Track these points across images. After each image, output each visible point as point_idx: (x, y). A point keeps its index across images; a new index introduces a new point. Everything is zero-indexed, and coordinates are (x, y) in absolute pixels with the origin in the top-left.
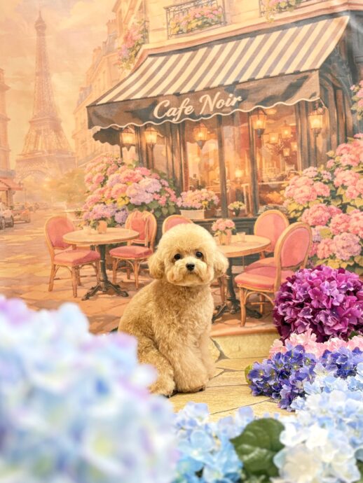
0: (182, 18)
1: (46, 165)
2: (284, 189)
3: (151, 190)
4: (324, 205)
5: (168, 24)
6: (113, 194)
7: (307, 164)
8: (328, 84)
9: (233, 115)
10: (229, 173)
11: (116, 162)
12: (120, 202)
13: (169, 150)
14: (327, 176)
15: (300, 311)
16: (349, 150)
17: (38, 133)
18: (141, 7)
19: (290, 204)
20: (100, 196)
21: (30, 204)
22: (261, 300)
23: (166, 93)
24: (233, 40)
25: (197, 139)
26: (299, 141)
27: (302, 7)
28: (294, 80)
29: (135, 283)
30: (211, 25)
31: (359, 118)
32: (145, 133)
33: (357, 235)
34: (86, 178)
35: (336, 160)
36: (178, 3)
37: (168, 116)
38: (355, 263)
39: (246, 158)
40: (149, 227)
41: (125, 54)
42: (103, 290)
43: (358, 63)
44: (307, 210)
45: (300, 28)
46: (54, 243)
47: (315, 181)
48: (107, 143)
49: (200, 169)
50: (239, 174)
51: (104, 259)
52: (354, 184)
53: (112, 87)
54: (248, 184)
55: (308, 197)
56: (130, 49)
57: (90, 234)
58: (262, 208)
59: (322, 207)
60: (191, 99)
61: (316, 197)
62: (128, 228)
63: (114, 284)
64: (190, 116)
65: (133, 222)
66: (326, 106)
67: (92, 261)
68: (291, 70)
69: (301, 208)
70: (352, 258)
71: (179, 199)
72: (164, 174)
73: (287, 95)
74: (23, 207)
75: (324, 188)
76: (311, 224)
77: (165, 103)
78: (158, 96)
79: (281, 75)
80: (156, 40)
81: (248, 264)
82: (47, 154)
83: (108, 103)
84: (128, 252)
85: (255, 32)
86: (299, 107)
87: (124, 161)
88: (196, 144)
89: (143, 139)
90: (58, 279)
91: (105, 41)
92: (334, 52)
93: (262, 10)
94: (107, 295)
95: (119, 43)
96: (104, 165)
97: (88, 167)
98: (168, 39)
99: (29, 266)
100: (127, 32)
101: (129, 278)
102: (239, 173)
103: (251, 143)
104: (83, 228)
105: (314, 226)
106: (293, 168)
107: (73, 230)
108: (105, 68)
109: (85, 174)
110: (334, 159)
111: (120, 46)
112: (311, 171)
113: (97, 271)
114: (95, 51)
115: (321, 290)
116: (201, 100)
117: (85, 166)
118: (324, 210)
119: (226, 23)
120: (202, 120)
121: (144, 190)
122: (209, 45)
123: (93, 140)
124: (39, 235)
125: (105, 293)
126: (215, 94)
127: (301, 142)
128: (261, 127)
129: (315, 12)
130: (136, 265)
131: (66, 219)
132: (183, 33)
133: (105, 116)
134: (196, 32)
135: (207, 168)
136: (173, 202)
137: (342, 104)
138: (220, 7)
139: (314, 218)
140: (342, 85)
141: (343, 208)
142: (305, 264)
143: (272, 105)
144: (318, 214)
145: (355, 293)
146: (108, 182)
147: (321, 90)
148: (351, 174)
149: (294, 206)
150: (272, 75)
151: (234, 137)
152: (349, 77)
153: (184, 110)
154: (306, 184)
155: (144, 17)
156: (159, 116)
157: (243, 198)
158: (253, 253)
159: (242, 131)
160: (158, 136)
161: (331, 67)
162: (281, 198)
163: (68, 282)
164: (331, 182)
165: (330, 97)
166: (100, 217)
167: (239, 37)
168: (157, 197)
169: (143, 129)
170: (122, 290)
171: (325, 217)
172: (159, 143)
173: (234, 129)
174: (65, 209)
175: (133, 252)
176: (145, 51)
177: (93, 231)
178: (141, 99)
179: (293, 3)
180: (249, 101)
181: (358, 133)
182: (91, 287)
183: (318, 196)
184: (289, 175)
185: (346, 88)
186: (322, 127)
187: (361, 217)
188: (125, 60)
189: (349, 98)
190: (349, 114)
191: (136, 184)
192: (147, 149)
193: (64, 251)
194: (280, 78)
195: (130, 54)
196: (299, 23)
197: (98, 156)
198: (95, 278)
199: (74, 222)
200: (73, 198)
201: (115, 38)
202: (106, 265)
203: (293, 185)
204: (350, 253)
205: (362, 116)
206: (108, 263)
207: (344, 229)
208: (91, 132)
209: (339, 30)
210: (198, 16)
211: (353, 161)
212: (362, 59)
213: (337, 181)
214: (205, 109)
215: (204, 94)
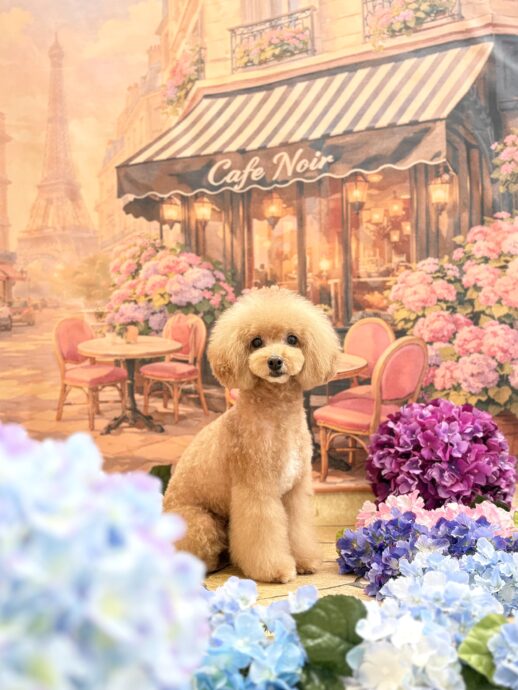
0: (253, 45)
1: (59, 246)
2: (390, 288)
3: (201, 285)
4: (446, 313)
5: (233, 52)
6: (147, 290)
7: (425, 253)
8: (458, 140)
9: (320, 181)
10: (311, 264)
11: (153, 245)
12: (157, 301)
13: (227, 229)
14: (453, 272)
15: (404, 463)
16: (485, 235)
17: (49, 201)
18: (195, 29)
19: (398, 310)
20: (130, 292)
21: (35, 299)
22: (350, 445)
23: (227, 150)
24: (324, 76)
25: (268, 215)
26: (413, 221)
27: (425, 30)
28: (409, 133)
29: (173, 414)
30: (293, 54)
31: (502, 189)
32: (196, 204)
33: (493, 358)
34: (112, 266)
35: (467, 248)
36: (248, 21)
37: (229, 181)
38: (489, 397)
39: (337, 243)
40: (195, 337)
41: (172, 94)
42: (131, 421)
43: (503, 110)
44: (421, 320)
45: (420, 59)
46: (65, 355)
47: (435, 278)
48: (142, 218)
49: (270, 256)
50: (325, 265)
51: (133, 380)
52: (492, 284)
53: (151, 141)
54: (337, 281)
55: (424, 301)
56: (178, 87)
58: (356, 315)
59: (444, 316)
60: (261, 158)
61: (435, 302)
62: (167, 337)
63: (145, 414)
64: (258, 182)
65: (173, 329)
66: (455, 171)
67: (117, 381)
68: (405, 119)
69: (413, 317)
70: (486, 390)
72: (220, 263)
73: (399, 154)
74: (25, 305)
75: (448, 289)
76: (426, 339)
77: (224, 164)
78: (217, 153)
79: (392, 126)
80: (217, 75)
81: (333, 394)
82: (60, 232)
83: (145, 163)
84: (165, 370)
85: (356, 64)
86: (415, 172)
87: (164, 244)
88: (266, 222)
89: (192, 213)
91: (144, 74)
92: (468, 94)
93: (367, 33)
94: (135, 430)
95: (164, 78)
96: (137, 248)
97: (115, 250)
98: (233, 73)
99: (31, 385)
100: (175, 63)
101: (165, 406)
102: (325, 263)
103: (344, 223)
104: (104, 336)
105: (431, 343)
106: (404, 258)
107: (92, 338)
108: (143, 114)
109: (110, 261)
110: (463, 247)
111: (165, 83)
112: (430, 264)
113: (122, 395)
114: (130, 88)
115: (436, 434)
116: (275, 160)
117: (111, 250)
118: (446, 320)
119: (315, 51)
120: (275, 189)
121: (191, 285)
122: (290, 82)
123: (123, 213)
124: (46, 342)
125: (132, 426)
126: (294, 153)
127: (417, 220)
128: (360, 200)
129: (444, 36)
130: (176, 390)
131: (82, 321)
132: (253, 65)
133: (141, 181)
134: (271, 64)
135: (280, 257)
136: (230, 302)
137: (478, 169)
138: (307, 28)
139: (432, 331)
140: (475, 138)
141: (475, 318)
142: (416, 397)
143: (377, 168)
144: (437, 325)
145: (484, 440)
146: (142, 273)
147: (448, 152)
148: (488, 269)
149: (403, 314)
150: (378, 125)
151: (320, 214)
152: (489, 131)
153: (250, 173)
154: (421, 282)
155: (199, 43)
156: (216, 181)
157: (330, 300)
158: (341, 378)
159: (332, 205)
160: (213, 210)
161: (463, 116)
162: (385, 302)
163: (83, 409)
164: (458, 281)
165: (460, 159)
166: (130, 321)
167: (332, 72)
168: (208, 295)
169: (192, 200)
170: (156, 423)
171: (448, 331)
172: (213, 220)
173: (320, 203)
174: (82, 308)
175: (172, 371)
176: (199, 90)
177: (119, 339)
178: (192, 157)
179: (412, 24)
180: (343, 163)
181: (500, 211)
182: (113, 417)
183: (439, 300)
184: (398, 269)
185: (484, 145)
186: (447, 200)
187: (500, 332)
188: (171, 102)
189: (489, 160)
190: (487, 183)
191: (180, 276)
192: (197, 228)
193: (79, 366)
194: (389, 130)
195: (178, 94)
196: (419, 53)
197: (129, 236)
198: (119, 405)
199: (92, 326)
200: (93, 293)
201: (158, 71)
202: (135, 388)
203: (402, 282)
204: (483, 383)
205: (507, 187)
206: (137, 384)
207: (474, 348)
208: (121, 203)
209: (478, 62)
210: (275, 41)
211: (491, 251)
212: (511, 105)
213: (467, 280)
214: (281, 172)
215: (280, 152)
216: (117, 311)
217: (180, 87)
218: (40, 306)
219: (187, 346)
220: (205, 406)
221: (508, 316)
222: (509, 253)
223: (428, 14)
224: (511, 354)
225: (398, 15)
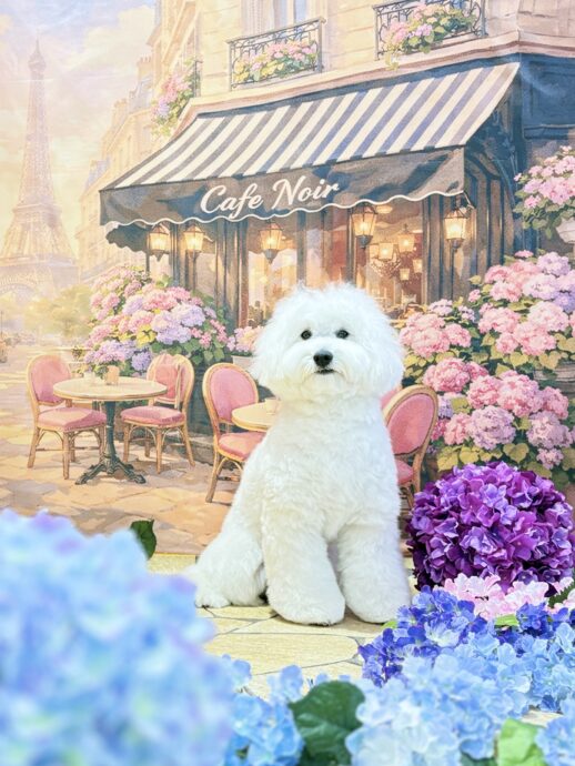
0: (254, 59)
1: (35, 277)
3: (189, 322)
4: (459, 361)
5: (232, 66)
6: (131, 326)
7: (437, 294)
8: (477, 169)
9: (323, 212)
11: (138, 277)
12: (141, 338)
13: (220, 263)
14: (468, 316)
15: (439, 524)
16: (505, 275)
17: (26, 227)
18: (191, 40)
20: (113, 328)
21: (8, 334)
23: (222, 175)
24: (332, 96)
25: (265, 248)
26: (426, 257)
27: (444, 47)
28: (424, 161)
29: (157, 463)
30: (298, 71)
31: (525, 226)
32: (186, 234)
33: (510, 411)
34: (92, 299)
35: (485, 290)
36: (250, 33)
37: (223, 209)
38: (504, 454)
40: (182, 380)
41: (163, 111)
42: (108, 470)
44: (431, 368)
45: (438, 80)
46: (39, 394)
47: (447, 321)
48: (127, 248)
49: (266, 293)
51: (112, 425)
52: (511, 330)
53: (139, 163)
55: (435, 347)
56: (170, 104)
57: (94, 385)
59: (456, 364)
60: (259, 185)
61: (448, 348)
62: (150, 379)
63: (124, 462)
64: (255, 211)
65: (158, 371)
66: (473, 204)
67: (95, 426)
68: (420, 145)
69: (422, 364)
70: (501, 446)
71: (232, 338)
72: (211, 299)
73: (412, 184)
75: (462, 334)
76: (437, 390)
77: (219, 190)
78: (209, 179)
79: (405, 152)
80: (215, 91)
82: (37, 261)
83: (131, 187)
84: (146, 415)
85: (368, 83)
86: (429, 204)
87: (151, 277)
88: (263, 255)
89: (182, 244)
90: (43, 450)
91: (133, 90)
92: (490, 119)
93: (380, 49)
94: (113, 479)
95: (155, 94)
96: (121, 281)
97: (96, 281)
98: (231, 90)
100: (167, 77)
101: (147, 455)
103: (349, 258)
104: (83, 376)
105: (442, 393)
106: (414, 299)
107: (69, 378)
108: (131, 132)
109: (91, 294)
110: (480, 288)
111: (156, 99)
112: (443, 306)
113: (100, 442)
114: (117, 104)
116: (275, 188)
117: (93, 282)
118: (459, 368)
119: (323, 67)
120: (274, 218)
121: (179, 322)
122: (295, 101)
123: (107, 242)
124: (18, 381)
125: (110, 475)
126: (297, 180)
127: (429, 260)
128: (367, 233)
129: (465, 54)
130: (159, 436)
131: (59, 359)
132: (255, 81)
133: (127, 207)
134: (273, 80)
135: (278, 293)
136: (221, 342)
137: (499, 203)
138: (314, 42)
139: (443, 380)
140: (497, 169)
141: (491, 367)
142: (423, 451)
143: (387, 199)
144: (449, 373)
146: (125, 308)
147: (465, 180)
148: (507, 314)
149: (413, 360)
150: (389, 151)
151: (323, 247)
152: (513, 160)
153: (247, 201)
154: (433, 326)
155: (194, 55)
156: (208, 209)
159: (337, 238)
160: (205, 240)
161: (484, 144)
163: (56, 455)
164: (473, 325)
165: (480, 191)
166: (110, 360)
167: (341, 91)
168: (197, 334)
169: (182, 229)
170: (137, 473)
171: (461, 380)
172: (205, 251)
173: (323, 235)
174: (59, 345)
175: (155, 416)
176: (193, 108)
177: (98, 380)
178: (183, 182)
179: (430, 40)
180: (349, 192)
181: (522, 250)
182: (90, 465)
183: (452, 346)
184: (407, 311)
185: (507, 177)
186: (464, 236)
187: (519, 383)
188: (162, 121)
189: (511, 192)
190: (509, 218)
191: (167, 312)
192: (187, 257)
193: (54, 408)
194: (402, 157)
195: (170, 112)
196: (438, 72)
197: (113, 267)
198: (98, 451)
199: (70, 365)
200: (71, 329)
201: (149, 86)
202: (114, 434)
203: (412, 325)
204: (497, 438)
205: (531, 223)
206: (117, 430)
207: (490, 400)
208: (105, 230)
209: (502, 84)
210: (278, 55)
211: (510, 293)
212: (537, 133)
213: (484, 325)
214: (281, 201)
215: (280, 179)
216: (97, 349)
217: (172, 105)
218: (13, 341)
219: (173, 389)
220: (190, 453)
221: (527, 365)
222: (530, 296)
223: (448, 30)
224: (530, 408)
225: (415, 30)
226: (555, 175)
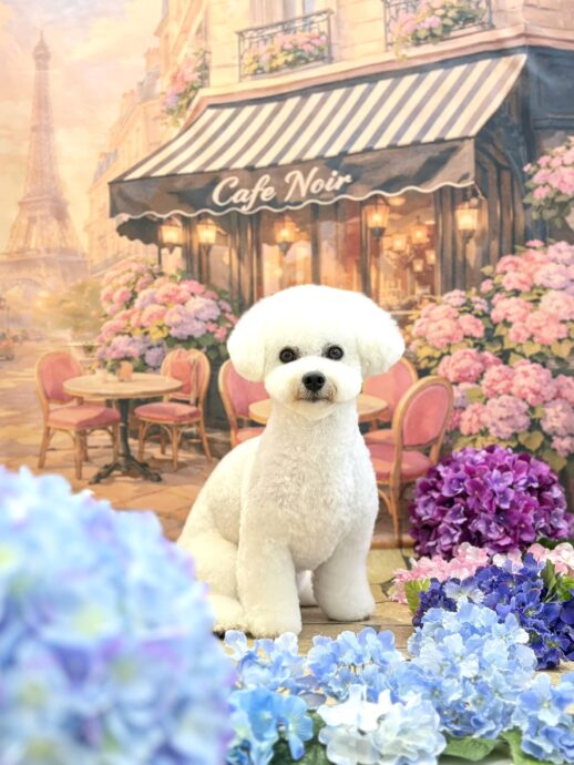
0: (263, 50)
1: (43, 271)
2: (412, 322)
3: (204, 316)
4: (473, 351)
5: (241, 57)
6: (144, 321)
7: (451, 284)
8: (487, 160)
9: (337, 204)
11: (150, 271)
12: (154, 333)
13: (234, 255)
14: (480, 306)
16: (516, 265)
17: (32, 220)
18: (199, 31)
19: (421, 347)
20: (124, 323)
21: (15, 330)
23: (233, 167)
24: (341, 87)
25: (279, 240)
26: (439, 248)
27: (453, 38)
28: (435, 152)
29: (172, 461)
30: (307, 62)
31: (535, 216)
32: (199, 226)
33: (524, 400)
34: (103, 293)
35: (497, 280)
36: (258, 24)
37: (235, 201)
38: (520, 443)
39: (355, 273)
40: (197, 375)
41: (172, 102)
42: (123, 469)
43: (536, 128)
44: (446, 358)
45: (447, 71)
46: (49, 392)
47: (461, 312)
48: (138, 241)
49: (281, 285)
51: (125, 422)
53: (149, 154)
55: (449, 337)
56: (179, 95)
57: (106, 382)
59: (470, 354)
60: (271, 176)
61: (461, 338)
62: (165, 374)
63: (140, 460)
64: (269, 203)
65: (173, 366)
66: (484, 194)
67: (108, 424)
68: (430, 137)
69: (437, 355)
70: (515, 435)
72: (226, 293)
73: (423, 176)
74: (3, 336)
75: (475, 324)
76: (452, 379)
77: (231, 182)
78: (222, 170)
79: (416, 144)
80: (224, 82)
82: (44, 255)
83: (141, 179)
84: (163, 411)
85: (377, 74)
86: (441, 196)
87: (164, 270)
88: (276, 248)
89: (194, 236)
90: (53, 449)
91: (140, 80)
92: (500, 110)
93: (389, 41)
94: (128, 478)
95: (163, 85)
96: (132, 275)
97: (107, 275)
98: (240, 81)
99: (10, 428)
100: (175, 69)
101: (163, 452)
103: (363, 250)
104: (94, 372)
105: (456, 384)
106: (428, 290)
107: (80, 375)
108: (140, 123)
109: (101, 288)
110: (493, 279)
111: (164, 90)
112: (456, 297)
113: (114, 439)
114: (125, 95)
116: (287, 179)
117: (102, 276)
118: (473, 358)
119: (332, 58)
120: (288, 211)
121: (193, 315)
122: (305, 93)
123: (117, 235)
124: (27, 379)
125: (124, 474)
127: (442, 251)
128: (380, 225)
129: (473, 46)
130: (175, 432)
131: (69, 356)
132: (263, 72)
133: (137, 199)
134: (283, 71)
137: (509, 193)
138: (322, 33)
139: (457, 370)
140: (507, 159)
141: (504, 357)
142: (440, 442)
143: (399, 190)
144: (464, 364)
146: (137, 303)
147: (476, 170)
148: (518, 303)
149: (427, 351)
150: (401, 143)
151: (336, 238)
152: (522, 151)
153: (260, 193)
154: (447, 317)
155: (203, 46)
156: (221, 200)
159: (350, 230)
160: (218, 233)
161: (493, 134)
162: (407, 338)
163: (68, 455)
164: (485, 315)
165: (490, 182)
166: (123, 356)
167: (350, 82)
168: (212, 328)
169: (195, 222)
170: (152, 471)
171: (475, 370)
172: (218, 243)
173: (337, 227)
174: (68, 341)
175: (171, 413)
176: (203, 99)
177: (111, 377)
178: (195, 173)
179: (438, 32)
180: (362, 184)
181: (532, 239)
182: (103, 465)
183: (466, 337)
184: (421, 302)
185: (516, 167)
186: (475, 228)
187: (532, 372)
188: (170, 112)
189: (521, 183)
190: (519, 208)
191: (180, 307)
192: (200, 253)
193: (64, 406)
194: (411, 149)
195: (180, 103)
196: (447, 64)
197: (124, 261)
198: (111, 450)
199: (81, 362)
200: (81, 324)
201: (157, 76)
202: (129, 432)
203: (427, 316)
204: (513, 427)
205: (541, 213)
206: (131, 427)
207: (503, 389)
208: (114, 223)
209: (510, 75)
210: (288, 46)
211: (523, 283)
212: (545, 123)
213: (496, 314)
214: (294, 193)
215: (292, 170)
216: (109, 344)
217: (182, 95)
218: (20, 338)
220: (208, 452)
221: (540, 354)
222: (542, 285)
223: (456, 21)
224: (543, 396)
225: (423, 21)
226: (564, 165)
